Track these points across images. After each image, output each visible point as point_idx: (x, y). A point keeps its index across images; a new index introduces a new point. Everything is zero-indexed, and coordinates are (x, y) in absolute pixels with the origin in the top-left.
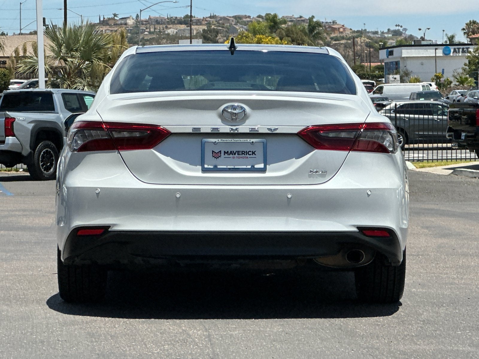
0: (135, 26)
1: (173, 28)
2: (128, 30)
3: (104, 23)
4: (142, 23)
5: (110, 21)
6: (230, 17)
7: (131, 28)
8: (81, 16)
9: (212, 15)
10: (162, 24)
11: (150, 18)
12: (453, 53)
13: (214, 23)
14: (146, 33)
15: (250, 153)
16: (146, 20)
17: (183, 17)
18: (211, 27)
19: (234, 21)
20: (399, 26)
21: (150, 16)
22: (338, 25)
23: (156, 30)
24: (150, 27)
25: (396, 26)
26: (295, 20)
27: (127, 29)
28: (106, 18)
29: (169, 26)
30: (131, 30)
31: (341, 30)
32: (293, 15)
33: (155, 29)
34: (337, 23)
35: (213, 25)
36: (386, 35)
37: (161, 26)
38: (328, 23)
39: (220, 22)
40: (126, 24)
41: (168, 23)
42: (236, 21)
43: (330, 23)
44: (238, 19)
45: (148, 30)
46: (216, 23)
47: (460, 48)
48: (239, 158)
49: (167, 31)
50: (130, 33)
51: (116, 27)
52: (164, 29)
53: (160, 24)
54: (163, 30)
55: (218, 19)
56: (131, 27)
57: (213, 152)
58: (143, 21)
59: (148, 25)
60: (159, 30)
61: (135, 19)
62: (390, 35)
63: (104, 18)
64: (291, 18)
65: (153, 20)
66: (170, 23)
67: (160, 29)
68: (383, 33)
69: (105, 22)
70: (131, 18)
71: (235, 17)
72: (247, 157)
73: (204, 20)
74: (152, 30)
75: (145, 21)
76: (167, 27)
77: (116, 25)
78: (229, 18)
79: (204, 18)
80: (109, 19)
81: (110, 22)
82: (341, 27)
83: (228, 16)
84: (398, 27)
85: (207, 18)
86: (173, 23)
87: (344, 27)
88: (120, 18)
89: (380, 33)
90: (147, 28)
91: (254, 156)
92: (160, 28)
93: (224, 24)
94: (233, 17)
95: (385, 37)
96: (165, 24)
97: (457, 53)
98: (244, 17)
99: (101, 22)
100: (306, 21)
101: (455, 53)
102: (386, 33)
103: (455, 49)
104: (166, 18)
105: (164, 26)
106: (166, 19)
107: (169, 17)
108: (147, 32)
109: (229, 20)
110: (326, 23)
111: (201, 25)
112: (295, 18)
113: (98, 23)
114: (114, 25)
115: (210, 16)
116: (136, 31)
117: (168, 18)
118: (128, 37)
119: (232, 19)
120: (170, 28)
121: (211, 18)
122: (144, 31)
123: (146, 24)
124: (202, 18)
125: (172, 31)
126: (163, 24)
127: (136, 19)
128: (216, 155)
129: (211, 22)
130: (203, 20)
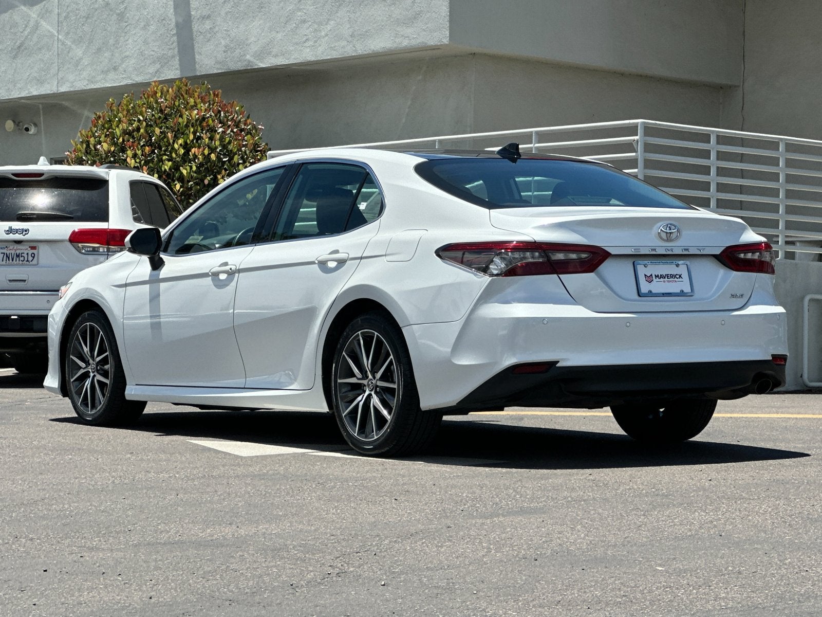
15: (677, 276)
48: (669, 282)
57: (645, 275)
72: (676, 281)
91: (681, 279)
128: (649, 279)
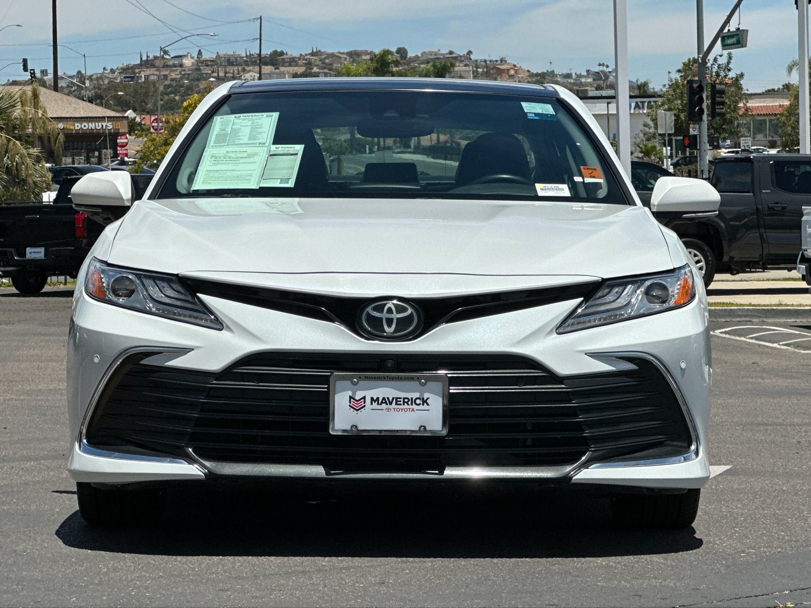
0: (196, 69)
1: (254, 72)
2: (185, 74)
3: (147, 63)
4: (206, 63)
5: (156, 61)
6: (341, 53)
7: (189, 72)
8: (84, 56)
9: (315, 50)
10: (236, 65)
11: (218, 56)
12: (634, 109)
13: (317, 63)
14: (212, 79)
16: (212, 59)
17: (269, 53)
18: (313, 69)
19: (348, 60)
20: (603, 65)
21: (218, 53)
22: (509, 64)
23: (227, 75)
24: (218, 69)
25: (600, 65)
26: (442, 57)
27: (183, 73)
28: (151, 57)
29: (247, 68)
30: (189, 74)
31: (512, 72)
32: (439, 50)
33: (226, 73)
34: (508, 62)
35: (316, 66)
36: (583, 80)
37: (236, 68)
38: (493, 61)
39: (327, 61)
40: (181, 66)
41: (246, 63)
42: (351, 60)
43: (496, 61)
44: (354, 56)
45: (215, 75)
46: (320, 63)
47: (645, 102)
49: (244, 76)
50: (187, 79)
51: (167, 70)
52: (240, 72)
53: (234, 65)
54: (239, 74)
55: (323, 57)
56: (189, 70)
58: (208, 61)
59: (216, 66)
60: (232, 75)
61: (196, 58)
62: (589, 80)
63: (148, 57)
64: (436, 55)
65: (223, 59)
66: (250, 63)
67: (233, 73)
68: (579, 76)
69: (150, 62)
70: (189, 55)
71: (350, 54)
73: (301, 59)
74: (222, 74)
75: (211, 61)
76: (244, 70)
77: (166, 66)
78: (340, 55)
79: (301, 55)
80: (156, 58)
81: (157, 63)
82: (512, 68)
83: (339, 52)
84: (602, 67)
85: (306, 55)
86: (254, 64)
87: (516, 68)
88: (173, 56)
89: (574, 76)
90: (213, 72)
92: (234, 71)
93: (332, 64)
94: (347, 54)
95: (581, 83)
96: (242, 65)
97: (640, 108)
98: (363, 53)
99: (143, 63)
100: (459, 58)
101: (637, 109)
102: (584, 77)
103: (637, 103)
104: (244, 55)
105: (240, 69)
106: (243, 57)
107: (248, 54)
108: (213, 77)
109: (340, 58)
110: (491, 61)
111: (296, 66)
112: (442, 54)
113: (138, 64)
114: (164, 67)
115: (311, 51)
116: (197, 75)
117: (247, 56)
118: (185, 85)
119: (345, 56)
120: (250, 71)
121: (312, 55)
122: (208, 75)
123: (212, 66)
124: (298, 55)
125: (251, 76)
126: (239, 65)
127: (198, 57)
129: (313, 61)
130: (299, 59)
